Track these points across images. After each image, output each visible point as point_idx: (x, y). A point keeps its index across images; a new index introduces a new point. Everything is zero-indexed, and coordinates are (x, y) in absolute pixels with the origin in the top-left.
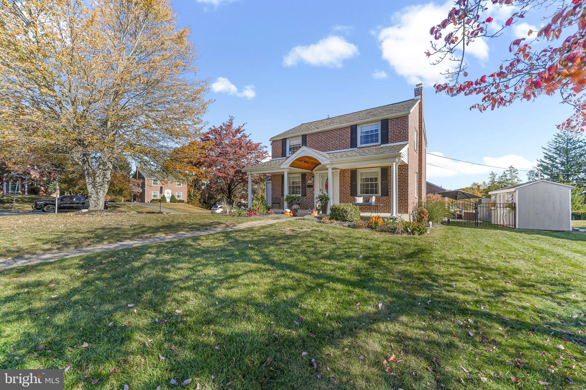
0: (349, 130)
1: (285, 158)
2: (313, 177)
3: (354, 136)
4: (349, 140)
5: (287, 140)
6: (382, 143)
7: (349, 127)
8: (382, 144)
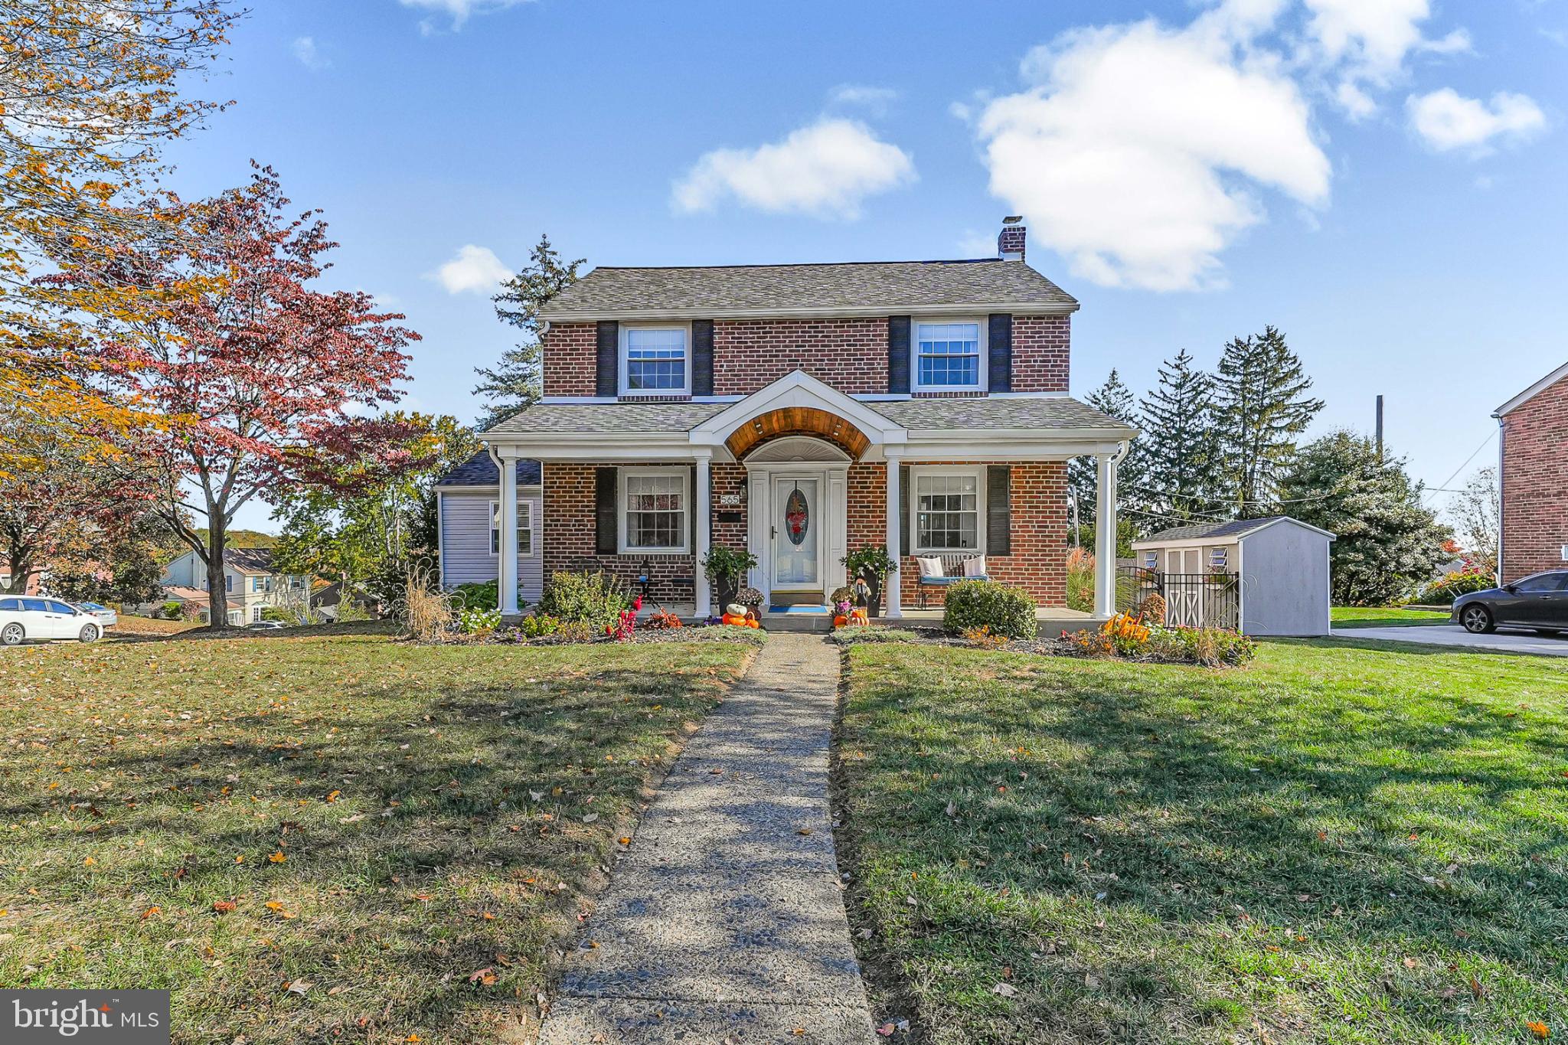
0: (884, 330)
1: (615, 400)
2: (745, 482)
3: (899, 352)
4: (884, 364)
5: (620, 328)
6: (993, 386)
7: (882, 320)
8: (991, 390)
